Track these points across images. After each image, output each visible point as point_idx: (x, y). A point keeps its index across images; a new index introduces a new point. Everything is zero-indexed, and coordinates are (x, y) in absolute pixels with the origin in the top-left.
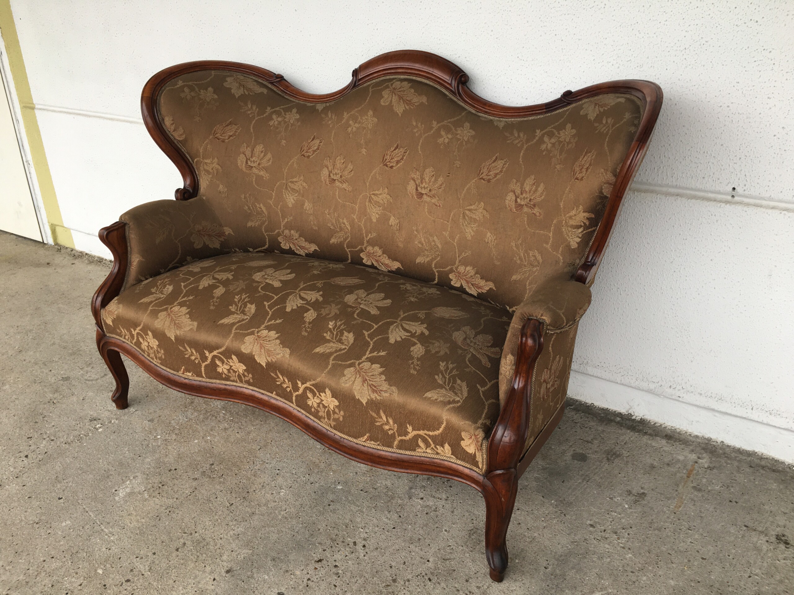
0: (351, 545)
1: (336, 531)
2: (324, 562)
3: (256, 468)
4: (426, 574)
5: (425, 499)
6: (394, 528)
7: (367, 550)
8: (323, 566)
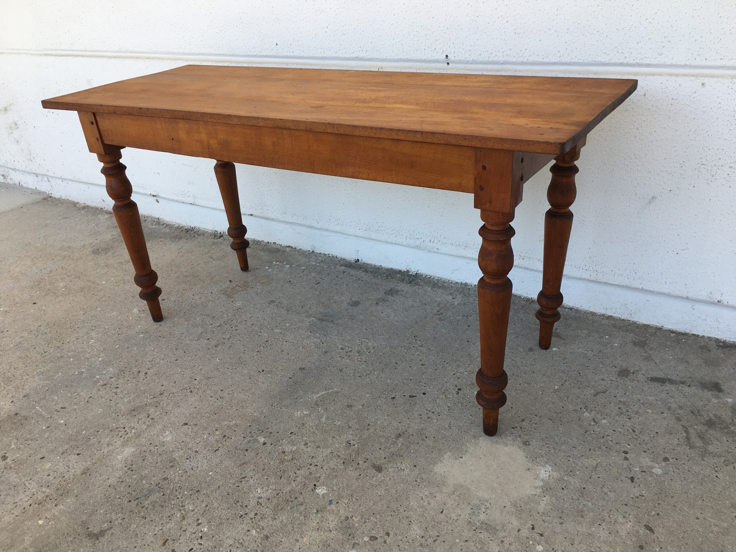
0: (136, 373)
1: (126, 365)
2: (109, 385)
3: (76, 326)
4: (190, 388)
5: (210, 339)
6: (177, 360)
7: (147, 376)
8: (106, 388)
